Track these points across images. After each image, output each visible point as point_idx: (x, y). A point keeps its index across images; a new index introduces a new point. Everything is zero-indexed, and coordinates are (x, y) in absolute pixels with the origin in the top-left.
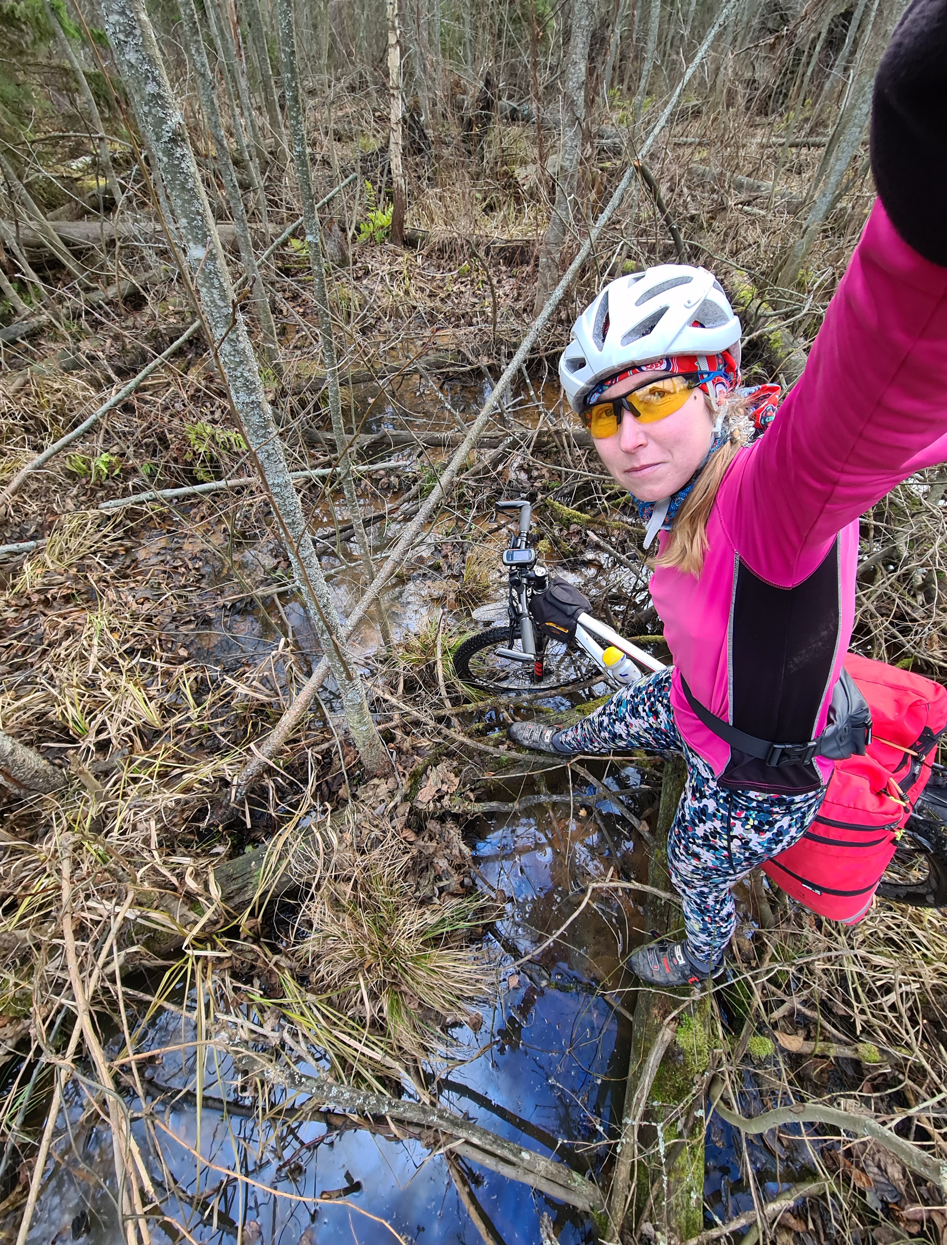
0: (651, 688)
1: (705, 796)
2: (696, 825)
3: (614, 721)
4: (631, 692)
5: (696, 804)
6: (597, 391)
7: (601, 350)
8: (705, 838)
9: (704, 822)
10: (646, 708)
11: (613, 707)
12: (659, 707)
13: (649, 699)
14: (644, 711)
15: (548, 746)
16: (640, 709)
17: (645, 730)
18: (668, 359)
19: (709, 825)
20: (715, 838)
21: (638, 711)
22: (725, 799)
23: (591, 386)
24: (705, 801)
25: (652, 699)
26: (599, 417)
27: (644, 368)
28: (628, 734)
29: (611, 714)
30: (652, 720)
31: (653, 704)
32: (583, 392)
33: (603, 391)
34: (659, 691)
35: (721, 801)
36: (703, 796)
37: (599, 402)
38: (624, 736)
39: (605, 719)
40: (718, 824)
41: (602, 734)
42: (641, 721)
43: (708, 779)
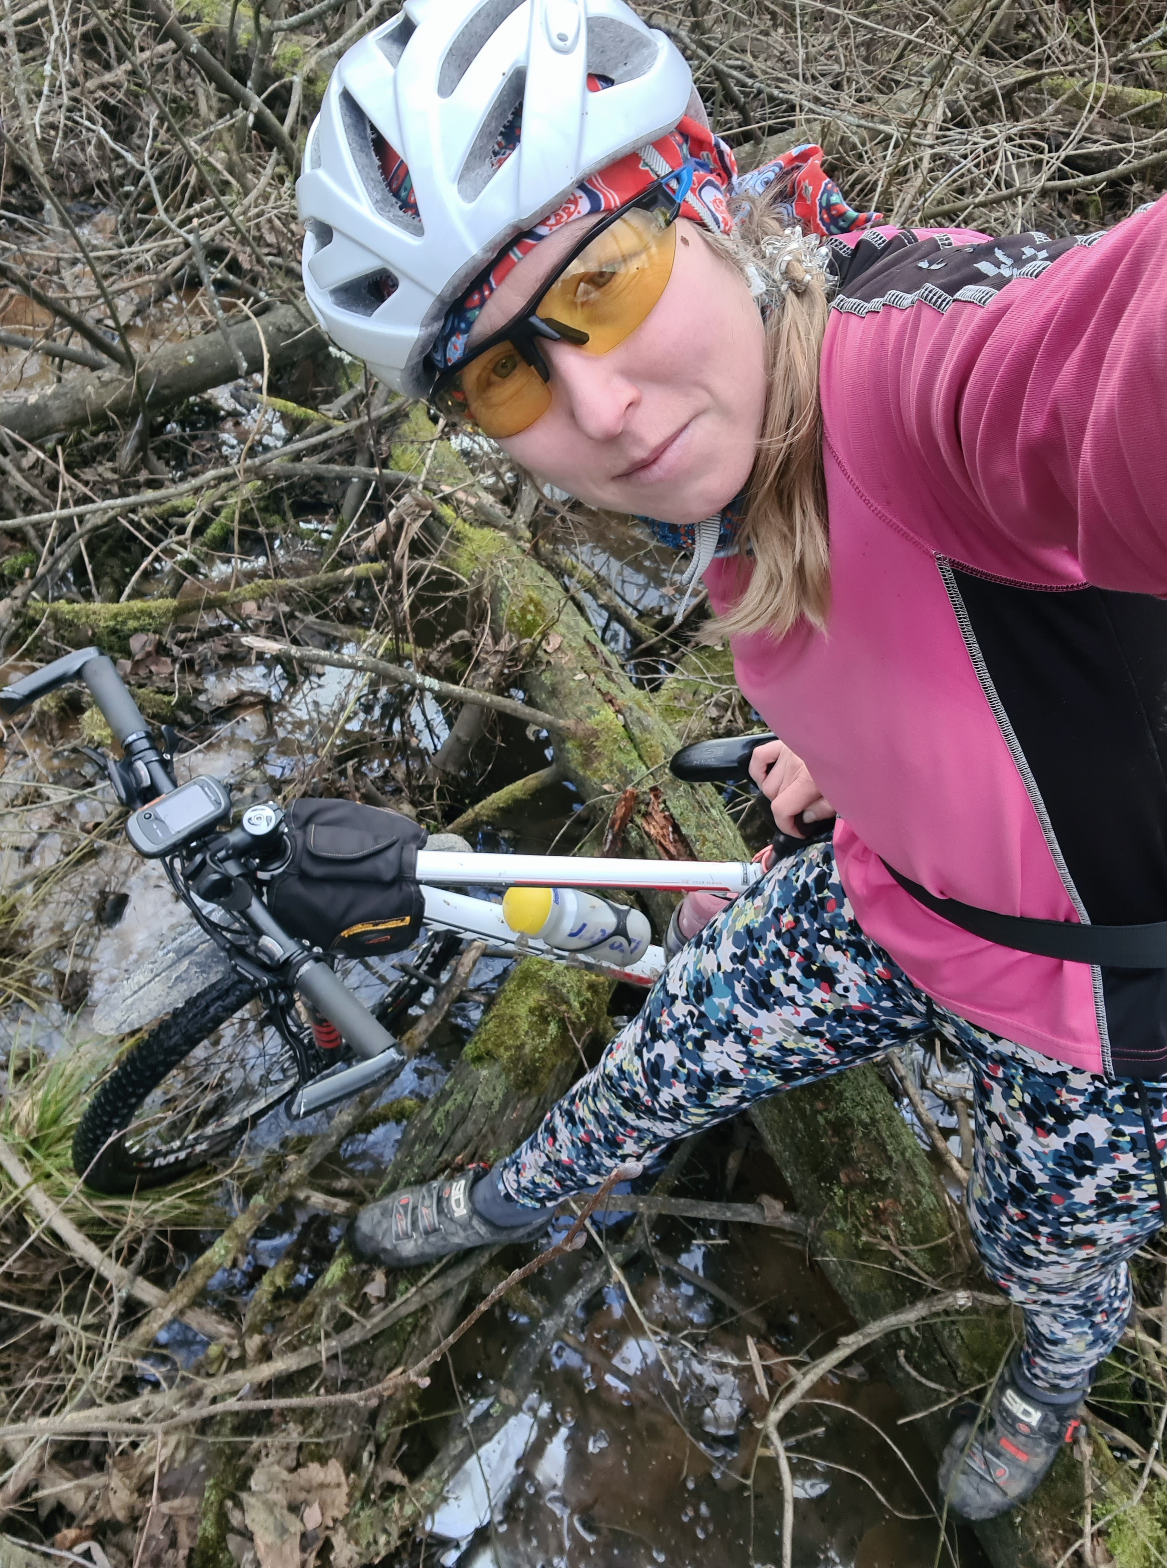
0: (787, 918)
1: (1072, 1116)
2: (1070, 1185)
3: (699, 1044)
4: (727, 948)
5: (1055, 1142)
6: (454, 331)
7: (419, 231)
8: (1103, 1199)
9: (1092, 1172)
10: (794, 971)
11: (680, 1009)
12: (830, 955)
13: (793, 946)
14: (790, 980)
15: (466, 1225)
16: (777, 979)
17: (804, 1031)
18: (583, 185)
19: (1106, 1173)
20: (1126, 1189)
21: (770, 989)
22: (1125, 1100)
23: (437, 326)
24: (1076, 1127)
25: (803, 943)
26: (485, 385)
27: (543, 230)
28: (750, 1062)
29: (681, 1029)
30: (818, 996)
31: (808, 956)
32: (424, 348)
33: (470, 324)
34: (814, 915)
35: (1118, 1109)
36: (1064, 1117)
37: (473, 352)
38: (736, 1073)
39: (669, 1051)
40: (1127, 1161)
41: (665, 1096)
42: (787, 1011)
43: (1062, 1077)
